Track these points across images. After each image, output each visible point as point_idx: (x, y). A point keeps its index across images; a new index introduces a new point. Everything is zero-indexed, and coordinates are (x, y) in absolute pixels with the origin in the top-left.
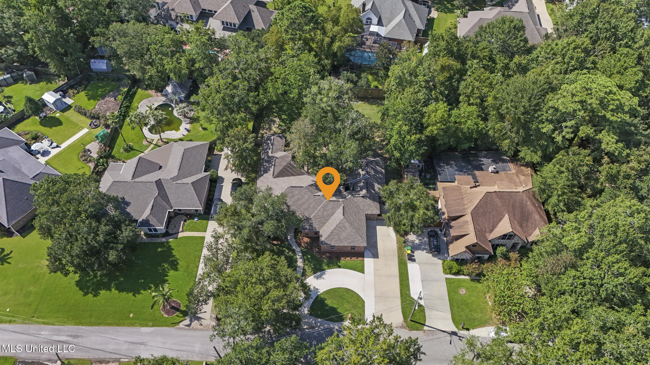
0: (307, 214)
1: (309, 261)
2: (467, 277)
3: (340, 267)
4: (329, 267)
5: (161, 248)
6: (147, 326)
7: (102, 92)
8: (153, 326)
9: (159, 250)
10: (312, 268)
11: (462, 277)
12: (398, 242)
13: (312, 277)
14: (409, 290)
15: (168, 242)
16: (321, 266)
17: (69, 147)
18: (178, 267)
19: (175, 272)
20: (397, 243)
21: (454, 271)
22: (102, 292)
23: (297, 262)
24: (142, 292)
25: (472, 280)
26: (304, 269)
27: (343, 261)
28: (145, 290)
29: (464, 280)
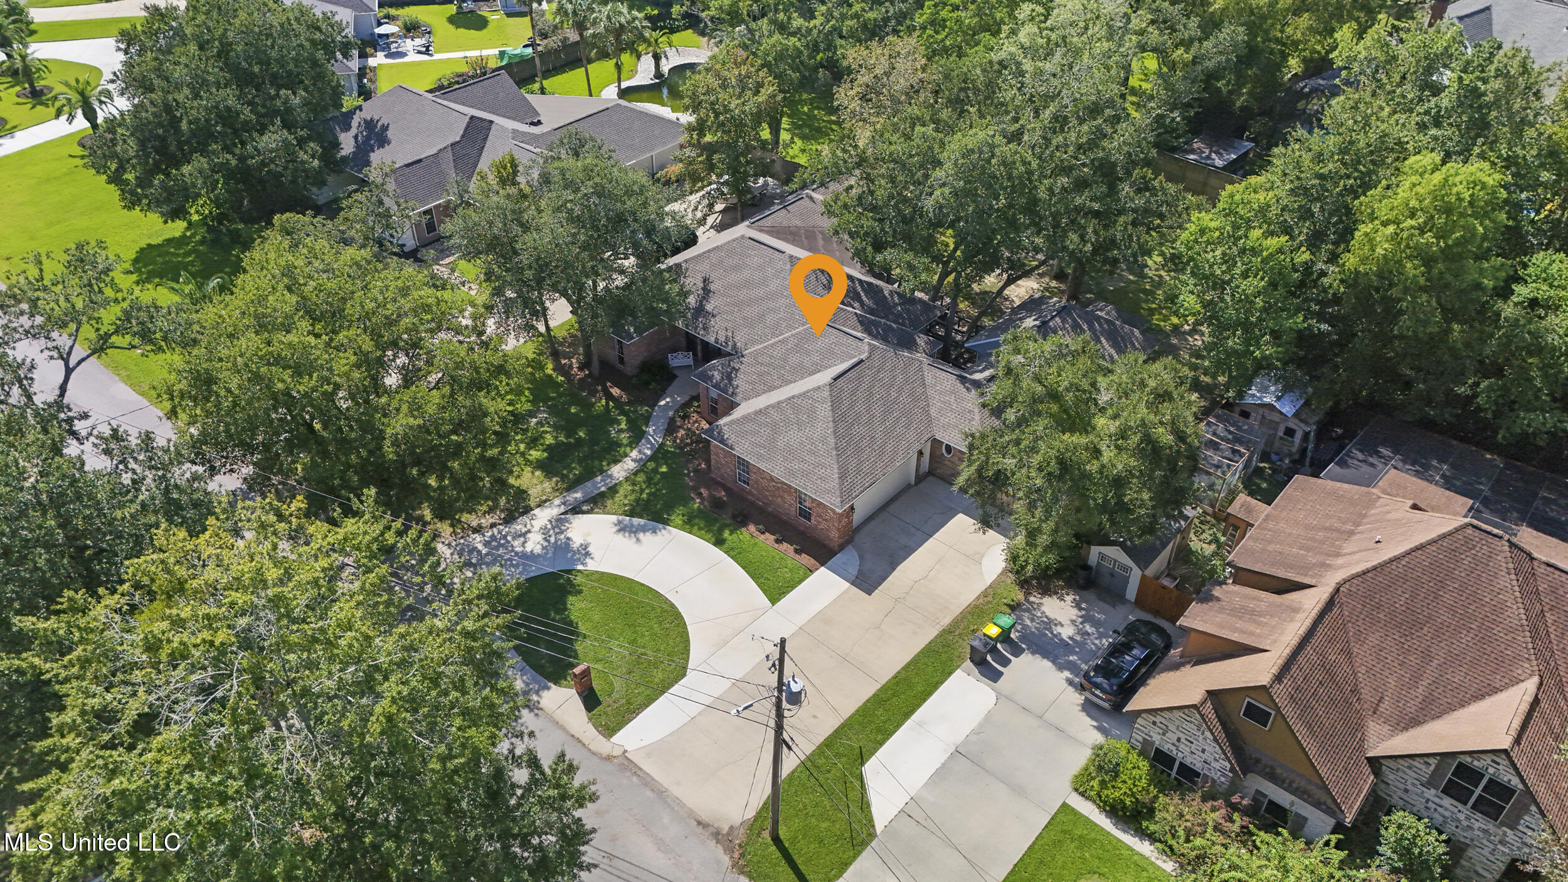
0: (740, 341)
1: (649, 481)
3: (719, 542)
4: (689, 524)
10: (637, 500)
12: (990, 592)
13: (614, 518)
16: (669, 507)
20: (985, 594)
23: (616, 461)
26: (613, 490)
27: (748, 535)
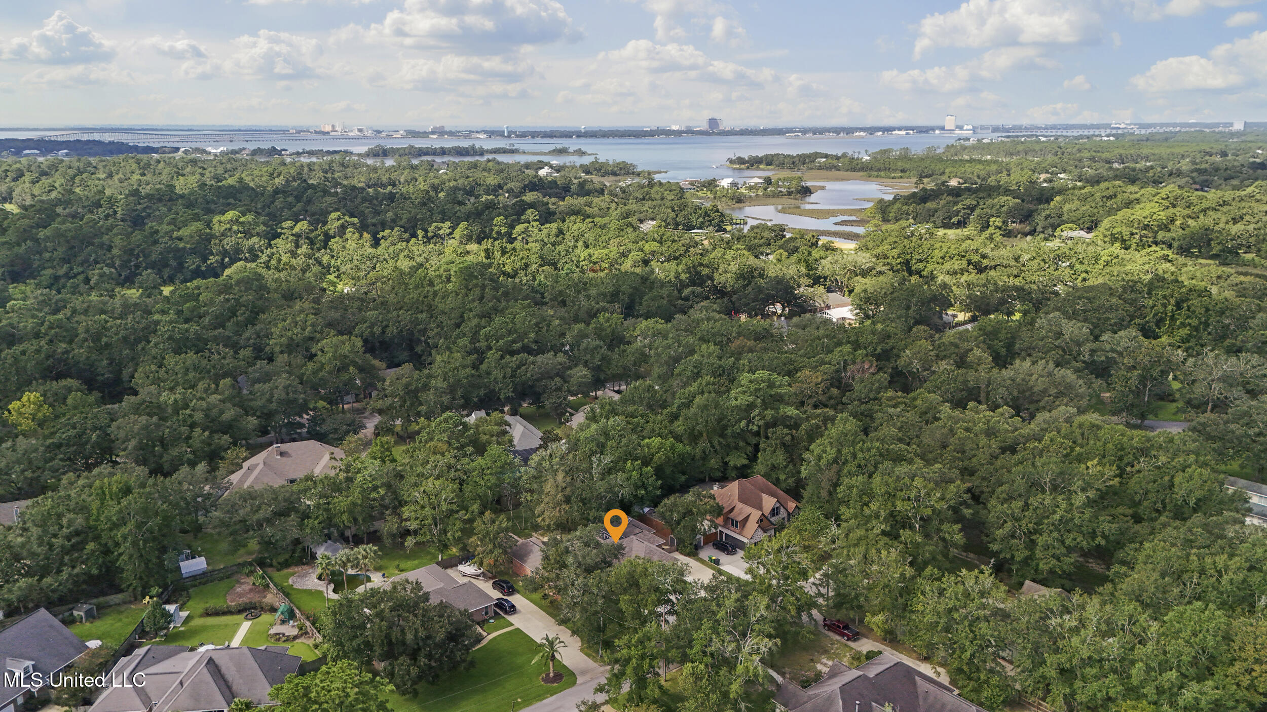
6: (545, 698)
8: (552, 695)
12: (696, 560)
17: (245, 641)
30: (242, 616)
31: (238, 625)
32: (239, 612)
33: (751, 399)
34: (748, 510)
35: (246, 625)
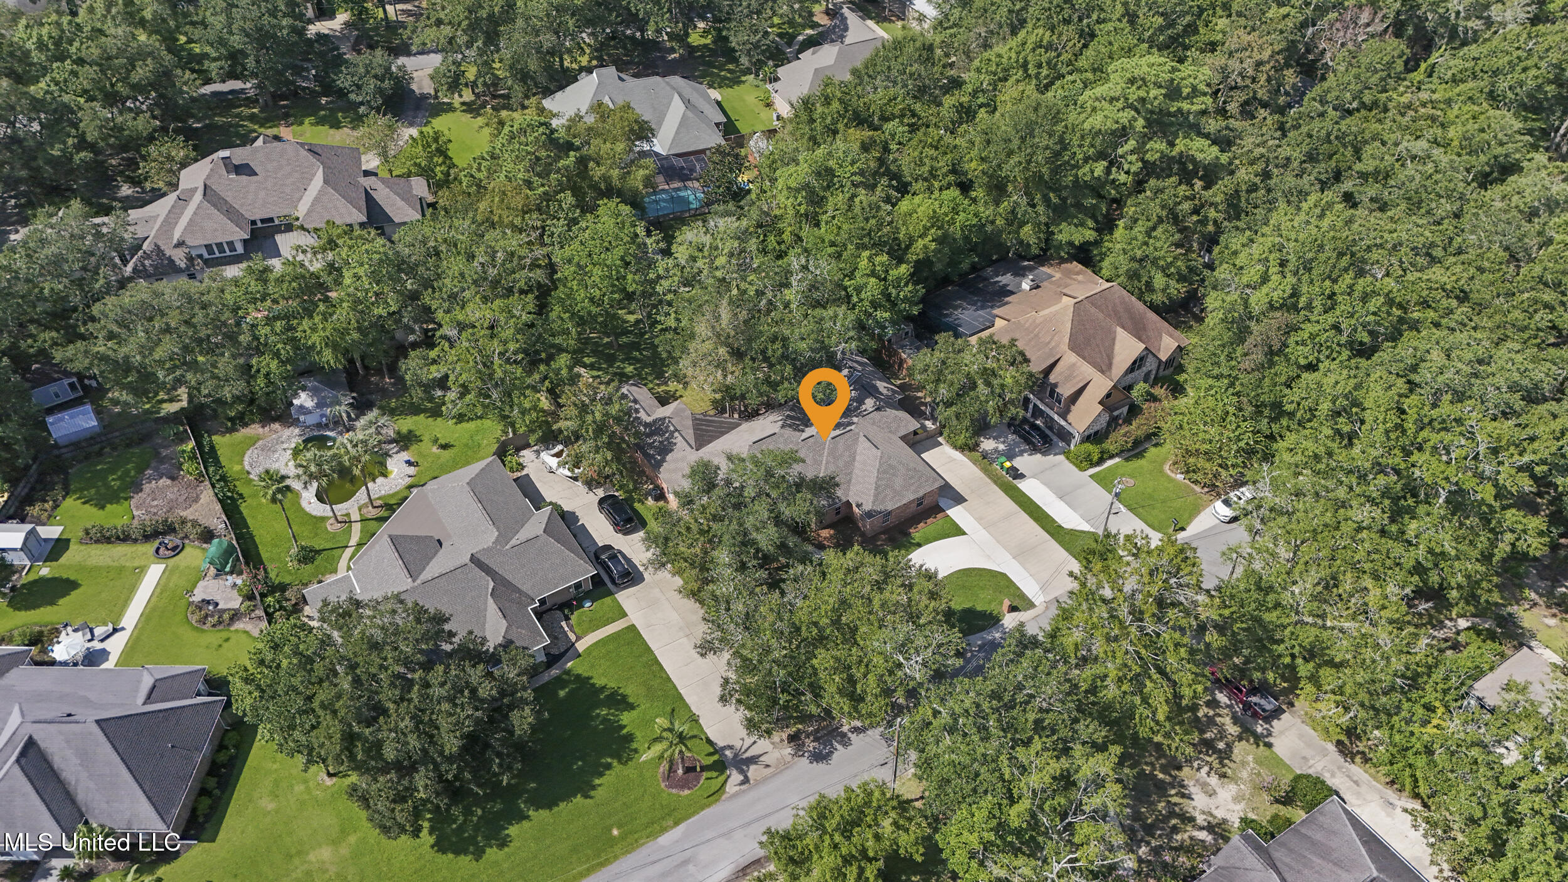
2: (1117, 460)
3: (919, 545)
5: (563, 688)
6: (664, 830)
7: (119, 478)
8: (677, 823)
9: (562, 693)
11: (1109, 463)
12: (975, 462)
14: (1053, 521)
15: (568, 672)
17: (146, 617)
18: (631, 700)
19: (634, 713)
20: (975, 464)
21: (1095, 458)
22: (513, 830)
24: (597, 782)
25: (1127, 459)
27: (917, 534)
28: (601, 775)
29: (1116, 465)
30: (149, 548)
31: (142, 570)
32: (147, 538)
33: (1126, 116)
34: (1087, 370)
35: (155, 571)
